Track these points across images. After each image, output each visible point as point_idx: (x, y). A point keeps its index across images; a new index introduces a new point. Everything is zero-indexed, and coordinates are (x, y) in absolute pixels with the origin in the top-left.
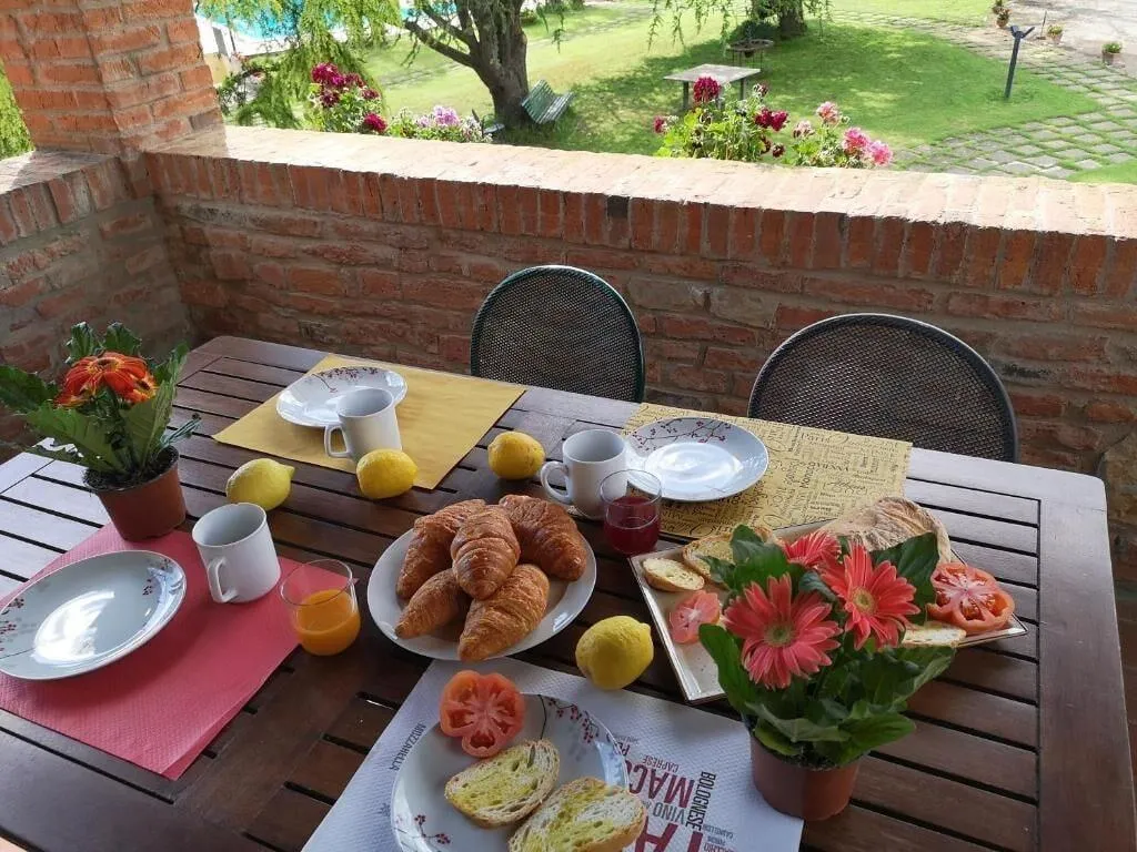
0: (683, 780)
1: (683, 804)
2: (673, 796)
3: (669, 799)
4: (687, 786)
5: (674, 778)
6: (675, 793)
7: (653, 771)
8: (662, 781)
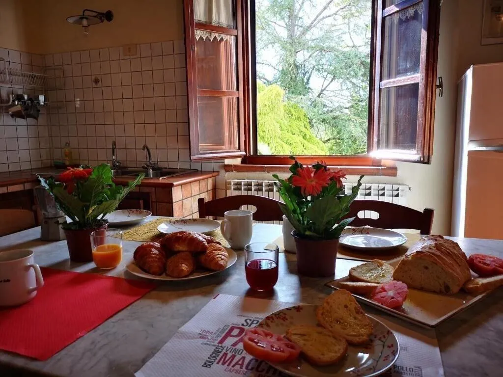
0: (224, 364)
1: (226, 354)
2: (230, 358)
3: (233, 357)
4: (222, 361)
5: (228, 365)
6: (229, 360)
7: (241, 368)
8: (237, 363)
